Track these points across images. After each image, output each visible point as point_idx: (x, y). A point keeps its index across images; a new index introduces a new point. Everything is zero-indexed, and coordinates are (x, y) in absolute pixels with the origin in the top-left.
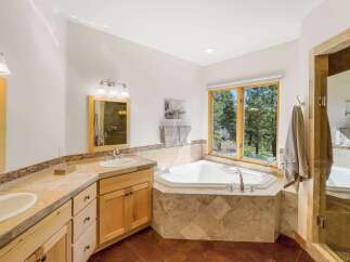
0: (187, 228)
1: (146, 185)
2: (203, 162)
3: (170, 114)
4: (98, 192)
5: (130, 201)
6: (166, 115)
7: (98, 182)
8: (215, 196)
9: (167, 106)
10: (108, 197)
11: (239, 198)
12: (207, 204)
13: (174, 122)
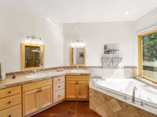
0: (98, 108)
1: (85, 82)
2: (133, 80)
3: (108, 51)
4: (66, 79)
5: (78, 86)
6: (105, 52)
7: (66, 76)
8: (112, 98)
9: (105, 47)
10: (69, 82)
11: (128, 105)
12: (108, 100)
13: (111, 55)
